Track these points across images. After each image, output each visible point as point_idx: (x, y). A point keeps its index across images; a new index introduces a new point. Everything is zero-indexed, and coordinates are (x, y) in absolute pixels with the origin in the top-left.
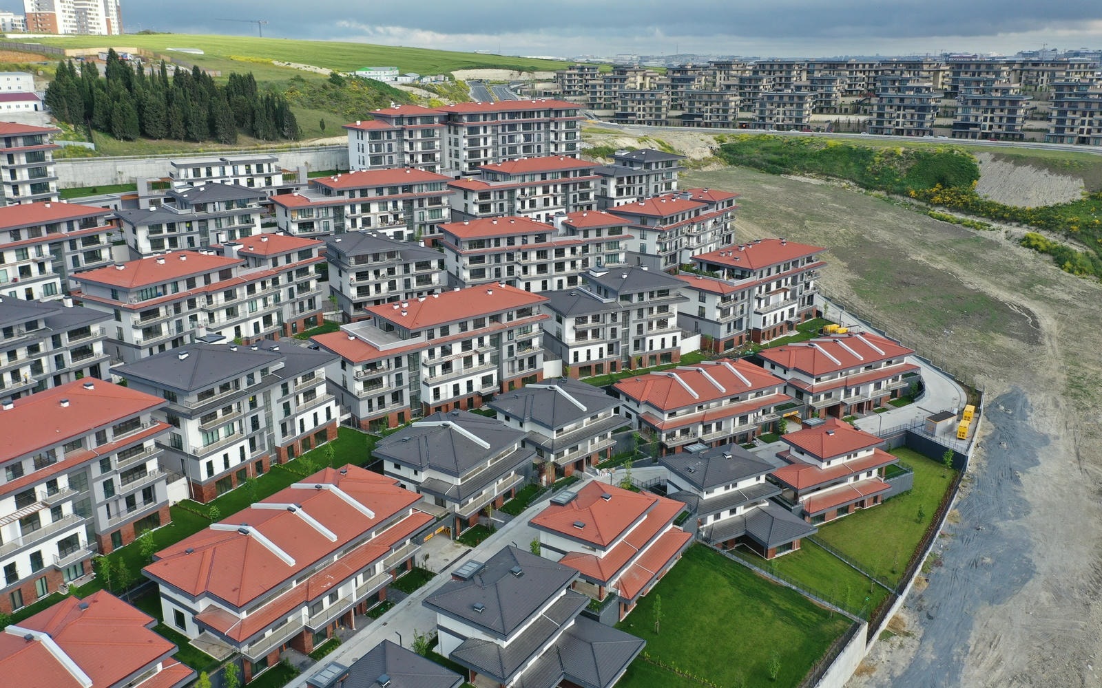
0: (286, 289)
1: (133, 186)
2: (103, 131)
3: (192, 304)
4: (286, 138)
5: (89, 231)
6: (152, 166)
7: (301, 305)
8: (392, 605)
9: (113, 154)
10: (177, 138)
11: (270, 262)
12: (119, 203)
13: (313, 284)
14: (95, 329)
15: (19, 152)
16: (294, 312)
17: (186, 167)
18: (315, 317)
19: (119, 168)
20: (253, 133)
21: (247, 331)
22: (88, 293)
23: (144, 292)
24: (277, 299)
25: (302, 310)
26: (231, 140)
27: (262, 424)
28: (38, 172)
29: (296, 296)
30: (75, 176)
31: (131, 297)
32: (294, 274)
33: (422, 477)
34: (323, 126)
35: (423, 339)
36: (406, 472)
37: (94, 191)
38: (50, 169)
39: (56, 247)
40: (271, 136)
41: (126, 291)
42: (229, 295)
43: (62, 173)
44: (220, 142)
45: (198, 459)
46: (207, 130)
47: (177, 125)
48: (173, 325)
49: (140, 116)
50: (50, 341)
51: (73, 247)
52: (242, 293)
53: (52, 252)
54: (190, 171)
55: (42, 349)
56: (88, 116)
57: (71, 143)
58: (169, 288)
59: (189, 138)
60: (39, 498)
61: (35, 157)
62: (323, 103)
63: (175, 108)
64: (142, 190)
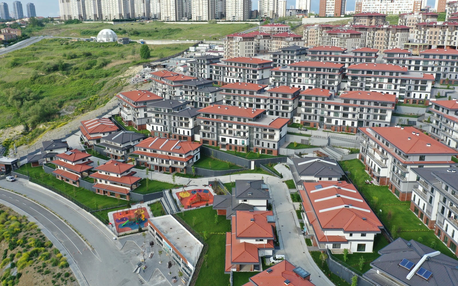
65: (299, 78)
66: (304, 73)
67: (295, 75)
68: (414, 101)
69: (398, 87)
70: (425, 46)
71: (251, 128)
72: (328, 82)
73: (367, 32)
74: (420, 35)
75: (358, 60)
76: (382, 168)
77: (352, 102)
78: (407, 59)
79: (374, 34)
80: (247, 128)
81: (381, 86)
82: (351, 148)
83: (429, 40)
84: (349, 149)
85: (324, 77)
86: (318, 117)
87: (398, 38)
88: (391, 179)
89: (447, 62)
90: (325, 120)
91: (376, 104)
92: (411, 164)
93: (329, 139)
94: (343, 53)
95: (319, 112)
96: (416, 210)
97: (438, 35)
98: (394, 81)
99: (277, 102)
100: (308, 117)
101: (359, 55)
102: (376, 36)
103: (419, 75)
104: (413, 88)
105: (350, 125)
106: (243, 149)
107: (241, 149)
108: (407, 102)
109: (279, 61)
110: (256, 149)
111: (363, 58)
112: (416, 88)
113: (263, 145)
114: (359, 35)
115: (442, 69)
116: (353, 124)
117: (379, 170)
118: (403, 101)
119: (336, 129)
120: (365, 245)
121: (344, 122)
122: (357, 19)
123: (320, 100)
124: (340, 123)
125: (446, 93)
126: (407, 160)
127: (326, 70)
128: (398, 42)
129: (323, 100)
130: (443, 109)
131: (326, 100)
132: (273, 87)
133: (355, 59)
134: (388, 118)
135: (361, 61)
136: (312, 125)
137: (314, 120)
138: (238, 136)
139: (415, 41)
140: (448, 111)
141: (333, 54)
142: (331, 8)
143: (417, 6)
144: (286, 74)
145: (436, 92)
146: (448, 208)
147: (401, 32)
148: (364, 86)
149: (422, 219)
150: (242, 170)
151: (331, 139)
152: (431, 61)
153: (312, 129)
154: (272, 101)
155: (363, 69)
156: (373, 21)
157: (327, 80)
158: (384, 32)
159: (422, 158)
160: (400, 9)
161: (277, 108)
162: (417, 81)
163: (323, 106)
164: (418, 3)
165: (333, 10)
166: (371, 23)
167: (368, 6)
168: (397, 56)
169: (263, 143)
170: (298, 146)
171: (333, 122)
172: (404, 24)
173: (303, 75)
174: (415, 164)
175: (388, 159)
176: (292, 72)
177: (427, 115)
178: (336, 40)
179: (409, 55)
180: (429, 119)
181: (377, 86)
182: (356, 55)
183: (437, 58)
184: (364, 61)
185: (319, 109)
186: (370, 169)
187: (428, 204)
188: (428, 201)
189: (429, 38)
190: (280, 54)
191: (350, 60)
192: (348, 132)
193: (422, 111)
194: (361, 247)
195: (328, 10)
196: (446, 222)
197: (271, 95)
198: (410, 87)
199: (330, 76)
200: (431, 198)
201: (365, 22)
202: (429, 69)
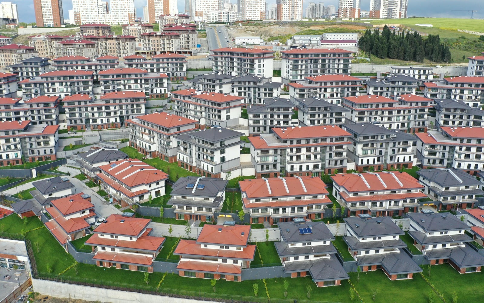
0: (414, 116)
1: (376, 74)
2: (375, 55)
3: (376, 113)
4: (445, 62)
5: (354, 86)
6: (386, 68)
7: (419, 123)
8: (402, 218)
9: (376, 63)
10: (400, 59)
11: (409, 104)
12: (369, 79)
13: (426, 116)
14: (343, 114)
15: (341, 59)
16: (415, 125)
17: (395, 69)
18: (424, 129)
19: (374, 68)
20: (431, 59)
21: (394, 127)
22: (345, 103)
23: (361, 105)
24: (409, 118)
25: (419, 124)
26: (421, 61)
27: (383, 153)
28: (346, 66)
29: (417, 119)
30: (359, 69)
31: (357, 106)
32: (418, 110)
33: (431, 184)
34: (464, 58)
35: (458, 142)
36: (426, 182)
37: (364, 74)
38: (350, 65)
39: (343, 89)
40: (438, 60)
41: (356, 104)
42: (390, 112)
43: (355, 68)
44: (416, 61)
45: (359, 157)
46: (412, 56)
47: (401, 54)
48: (368, 118)
49: (389, 50)
50: (330, 114)
51: (348, 90)
52: (395, 113)
53: (341, 91)
54: (397, 71)
55: (327, 116)
56: (371, 49)
57: (362, 58)
58: (369, 106)
59: (404, 59)
60: (312, 151)
61: (346, 61)
62: (470, 48)
63: (402, 47)
64: (378, 76)
65: (53, 87)
66: (57, 82)
67: (48, 85)
68: (157, 96)
69: (144, 86)
70: (151, 52)
71: (23, 138)
72: (82, 88)
73: (99, 42)
74: (146, 43)
75: (103, 67)
76: (152, 144)
77: (112, 102)
78: (144, 63)
79: (106, 44)
80: (18, 140)
81: (130, 87)
82: (121, 139)
83: (153, 47)
84: (120, 140)
85: (78, 84)
86: (84, 120)
87: (128, 46)
88: (160, 151)
89: (173, 64)
90: (91, 121)
91: (132, 100)
92: (172, 135)
93: (100, 135)
94: (88, 61)
95: (84, 115)
96: (182, 164)
97: (160, 43)
98: (139, 81)
99: (39, 112)
100: (73, 121)
101: (103, 62)
102: (108, 46)
103: (155, 74)
104: (154, 85)
105: (114, 121)
106: (17, 162)
107: (15, 162)
108: (152, 97)
109: (22, 74)
110: (32, 158)
111: (108, 65)
112: (156, 85)
113: (39, 153)
114: (93, 45)
115: (170, 69)
116: (116, 120)
117: (150, 147)
118: (149, 97)
119: (102, 127)
120: (160, 191)
121: (108, 120)
122: (84, 30)
123: (83, 104)
124: (105, 121)
125: (177, 87)
126: (169, 133)
127: (79, 77)
128: (129, 50)
129: (86, 103)
130: (180, 96)
131: (88, 103)
132: (30, 99)
133: (101, 66)
134: (143, 111)
135: (106, 68)
136: (79, 128)
137: (80, 123)
138: (9, 150)
139: (142, 49)
140: (184, 97)
141: (79, 63)
142: (48, 17)
143: (132, 17)
144: (38, 85)
145: (170, 87)
146: (202, 153)
147: (129, 41)
148: (116, 89)
149: (187, 169)
150: (24, 181)
151: (102, 135)
152: (162, 63)
153: (80, 131)
154: (32, 112)
155: (113, 73)
156: (101, 31)
157: (81, 86)
158: (115, 42)
159: (178, 129)
160: (117, 20)
161: (40, 118)
162: (156, 80)
163: (86, 109)
164: (131, 15)
165: (51, 20)
166: (99, 34)
167: (87, 17)
168: (135, 61)
169: (38, 151)
170: (74, 148)
171: (99, 122)
172: (127, 34)
173: (57, 85)
174: (175, 134)
175: (155, 137)
176: (45, 82)
177: (169, 104)
178: (73, 51)
179: (144, 59)
180: (171, 107)
181: (127, 87)
182: (100, 62)
183: (165, 61)
184: (109, 67)
185: (84, 112)
186: (142, 150)
187: (189, 157)
188: (189, 154)
189: (153, 45)
190: (21, 66)
191: (96, 68)
192: (113, 127)
193: (165, 102)
194: (158, 193)
195: (46, 20)
196: (202, 163)
197: (31, 105)
198: (152, 85)
199: (84, 83)
200: (190, 151)
201: (93, 33)
202: (161, 70)
